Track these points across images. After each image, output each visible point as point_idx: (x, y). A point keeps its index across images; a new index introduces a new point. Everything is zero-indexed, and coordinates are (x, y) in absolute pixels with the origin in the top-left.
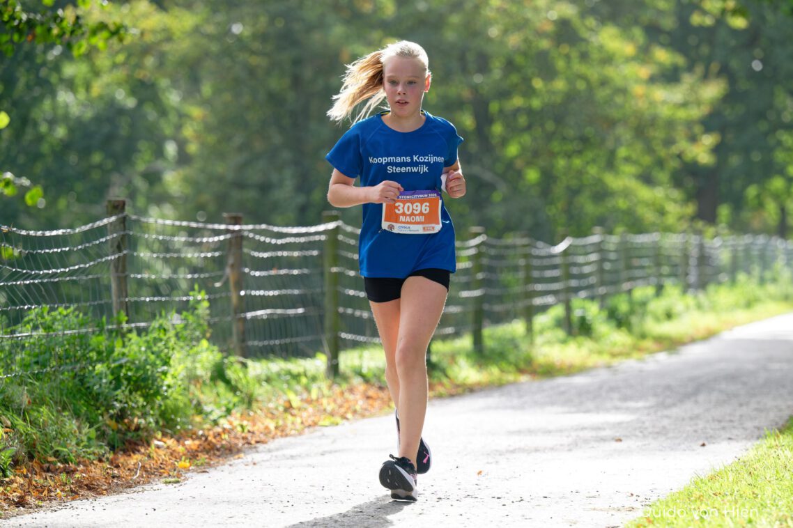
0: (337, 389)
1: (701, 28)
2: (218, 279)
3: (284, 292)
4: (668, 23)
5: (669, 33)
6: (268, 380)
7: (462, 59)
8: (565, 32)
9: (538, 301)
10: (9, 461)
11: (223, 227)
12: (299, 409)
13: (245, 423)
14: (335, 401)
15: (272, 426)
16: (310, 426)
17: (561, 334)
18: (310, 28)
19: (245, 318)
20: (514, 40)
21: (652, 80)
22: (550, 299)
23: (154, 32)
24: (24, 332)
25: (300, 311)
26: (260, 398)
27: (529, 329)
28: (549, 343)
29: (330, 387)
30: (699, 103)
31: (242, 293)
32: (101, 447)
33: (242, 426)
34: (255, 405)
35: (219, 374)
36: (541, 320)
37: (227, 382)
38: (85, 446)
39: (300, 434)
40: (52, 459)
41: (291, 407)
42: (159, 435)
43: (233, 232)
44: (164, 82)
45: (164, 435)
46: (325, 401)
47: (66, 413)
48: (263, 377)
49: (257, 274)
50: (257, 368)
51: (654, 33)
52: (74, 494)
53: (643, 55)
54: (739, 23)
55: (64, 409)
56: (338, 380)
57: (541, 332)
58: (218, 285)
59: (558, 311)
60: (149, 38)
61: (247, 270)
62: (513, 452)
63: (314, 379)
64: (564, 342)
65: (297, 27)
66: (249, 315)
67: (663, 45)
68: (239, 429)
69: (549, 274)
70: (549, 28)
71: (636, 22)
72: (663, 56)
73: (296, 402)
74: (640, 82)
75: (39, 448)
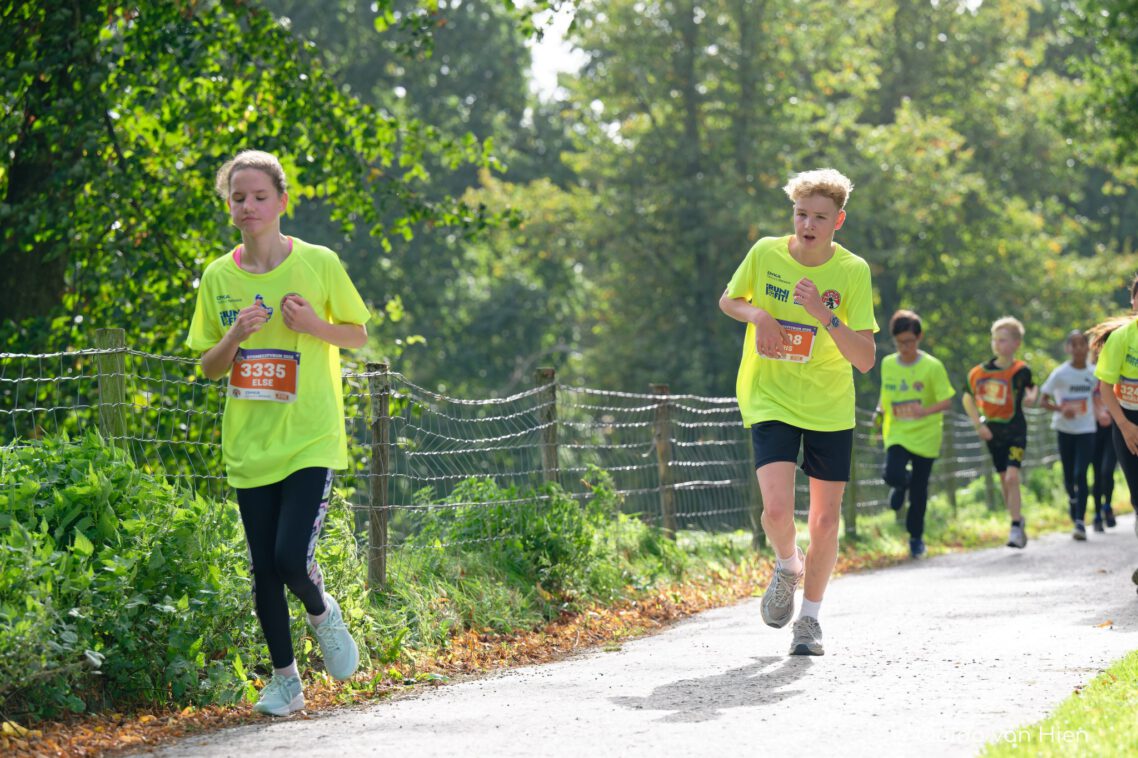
0: (763, 562)
1: (1113, 198)
2: (645, 449)
3: (710, 463)
4: (1078, 195)
5: (1079, 205)
6: (696, 552)
7: (868, 234)
8: (972, 208)
9: (959, 474)
10: (447, 631)
11: (650, 397)
12: (729, 580)
13: (678, 593)
14: (763, 573)
15: (705, 596)
16: (742, 596)
17: (982, 508)
18: (718, 206)
19: (674, 488)
20: (921, 214)
21: (1064, 252)
22: (972, 473)
23: (556, 212)
25: (728, 482)
26: (689, 570)
27: (952, 501)
28: (972, 517)
29: (758, 559)
30: (1111, 274)
31: (670, 464)
32: (536, 617)
33: (675, 597)
34: (685, 577)
35: (649, 547)
36: (963, 494)
37: (656, 553)
38: (520, 617)
39: (733, 603)
40: (488, 629)
41: (720, 578)
42: (593, 606)
43: (660, 401)
44: (569, 262)
45: (598, 606)
46: (754, 573)
47: (500, 584)
48: (692, 548)
49: (684, 444)
50: (685, 539)
52: (516, 661)
53: (1052, 226)
55: (498, 579)
56: (765, 552)
57: (963, 506)
58: (645, 455)
59: (978, 485)
60: (551, 218)
61: (674, 441)
62: (955, 617)
63: (741, 552)
64: (987, 517)
65: (704, 205)
66: (677, 486)
68: (673, 599)
69: (970, 446)
70: (957, 201)
72: (1073, 226)
73: (724, 573)
74: (1051, 255)
75: (475, 618)
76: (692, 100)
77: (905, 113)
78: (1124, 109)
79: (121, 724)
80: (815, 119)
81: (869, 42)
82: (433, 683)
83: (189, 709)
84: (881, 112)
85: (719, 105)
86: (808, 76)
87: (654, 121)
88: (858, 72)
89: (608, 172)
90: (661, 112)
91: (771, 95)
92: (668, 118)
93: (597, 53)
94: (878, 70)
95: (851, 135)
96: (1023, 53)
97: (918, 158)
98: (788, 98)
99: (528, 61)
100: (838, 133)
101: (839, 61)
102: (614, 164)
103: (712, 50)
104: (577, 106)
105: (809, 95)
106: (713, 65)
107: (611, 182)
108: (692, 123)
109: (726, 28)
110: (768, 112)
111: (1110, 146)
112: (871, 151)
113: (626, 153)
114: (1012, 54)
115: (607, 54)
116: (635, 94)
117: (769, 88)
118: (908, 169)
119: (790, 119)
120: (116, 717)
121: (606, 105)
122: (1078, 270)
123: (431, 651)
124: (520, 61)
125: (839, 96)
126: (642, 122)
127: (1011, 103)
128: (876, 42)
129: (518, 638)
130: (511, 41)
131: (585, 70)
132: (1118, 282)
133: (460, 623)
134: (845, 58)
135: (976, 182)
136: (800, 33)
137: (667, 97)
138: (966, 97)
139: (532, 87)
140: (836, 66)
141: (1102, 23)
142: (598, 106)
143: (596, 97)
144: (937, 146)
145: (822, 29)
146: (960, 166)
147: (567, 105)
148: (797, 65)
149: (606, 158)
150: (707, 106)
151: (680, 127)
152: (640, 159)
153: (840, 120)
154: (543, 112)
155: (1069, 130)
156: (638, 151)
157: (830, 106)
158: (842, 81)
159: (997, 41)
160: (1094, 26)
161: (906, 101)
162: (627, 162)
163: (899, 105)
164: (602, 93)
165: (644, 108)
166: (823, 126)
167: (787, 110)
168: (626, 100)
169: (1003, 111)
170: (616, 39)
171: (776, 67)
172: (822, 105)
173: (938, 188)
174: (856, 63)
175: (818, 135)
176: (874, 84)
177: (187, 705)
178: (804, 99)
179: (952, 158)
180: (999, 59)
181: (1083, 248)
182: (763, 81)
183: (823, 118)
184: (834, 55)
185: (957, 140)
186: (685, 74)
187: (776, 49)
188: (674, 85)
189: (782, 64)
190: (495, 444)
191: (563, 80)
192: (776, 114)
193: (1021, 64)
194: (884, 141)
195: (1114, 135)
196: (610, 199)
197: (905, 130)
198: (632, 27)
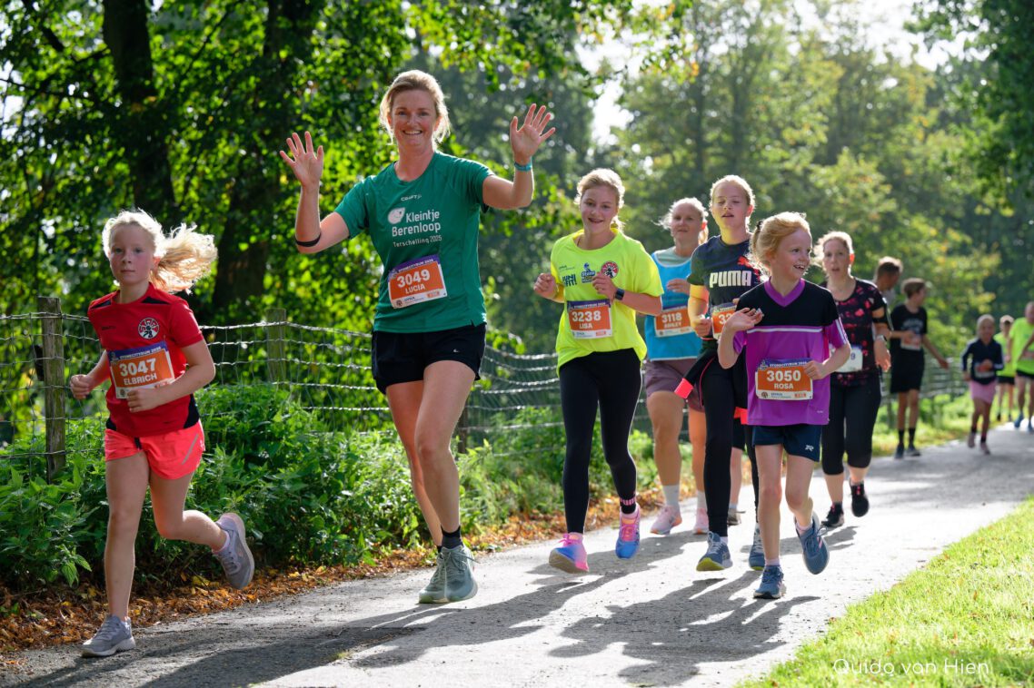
1: (982, 217)
4: (959, 213)
5: (959, 220)
8: (889, 221)
10: (507, 513)
20: (853, 225)
21: (949, 253)
24: (517, 425)
30: (980, 269)
40: (536, 511)
42: (609, 495)
47: (545, 480)
51: (949, 220)
53: (942, 236)
54: (1008, 212)
55: (544, 477)
67: (955, 229)
70: (878, 218)
71: (937, 214)
72: (955, 236)
74: (940, 253)
75: (527, 503)
76: (700, 146)
77: (844, 158)
78: (986, 159)
79: (274, 578)
80: (783, 160)
81: (820, 109)
82: (490, 551)
83: (322, 568)
84: (827, 157)
85: (719, 150)
86: (778, 131)
87: (674, 158)
88: (812, 129)
89: (643, 194)
90: (679, 154)
91: (754, 144)
92: (684, 158)
93: (638, 113)
94: (826, 128)
95: (807, 172)
96: (923, 118)
97: (851, 188)
98: (764, 146)
99: (592, 117)
100: (799, 170)
101: (800, 122)
102: (647, 188)
103: (713, 114)
104: (624, 148)
105: (778, 143)
106: (714, 123)
107: (645, 200)
108: (700, 162)
109: (723, 98)
110: (751, 154)
111: (978, 184)
112: (820, 183)
113: (655, 182)
114: (915, 118)
115: (644, 114)
116: (661, 142)
117: (752, 138)
118: (845, 195)
119: (766, 160)
120: (273, 572)
121: (642, 148)
122: (960, 264)
123: (494, 527)
124: (586, 117)
125: (798, 145)
126: (667, 161)
127: (915, 151)
128: (825, 109)
129: (556, 517)
130: (579, 104)
131: (630, 124)
132: (985, 273)
133: (516, 507)
134: (804, 120)
135: (891, 205)
136: (773, 102)
137: (683, 144)
138: (883, 147)
139: (594, 136)
140: (797, 125)
141: (973, 100)
142: (636, 148)
143: (635, 143)
144: (865, 181)
145: (789, 100)
146: (881, 196)
147: (615, 148)
148: (770, 123)
149: (642, 184)
150: (710, 150)
151: (691, 164)
152: (664, 185)
153: (799, 162)
154: (601, 151)
155: (949, 171)
156: (663, 179)
157: (792, 151)
158: (802, 136)
159: (907, 108)
160: (968, 102)
161: (846, 150)
162: (654, 187)
163: (840, 152)
164: (640, 140)
165: (668, 151)
166: (788, 165)
167: (764, 153)
168: (656, 145)
169: (909, 157)
170: (650, 104)
171: (758, 125)
172: (787, 151)
173: (866, 209)
174: (812, 123)
175: (784, 172)
176: (824, 139)
177: (320, 565)
178: (775, 147)
179: (876, 190)
180: (906, 121)
181: (963, 250)
182: (749, 134)
183: (788, 160)
184: (796, 117)
185: (880, 177)
186: (695, 129)
187: (758, 113)
188: (687, 135)
189: (762, 123)
190: (544, 385)
191: (614, 130)
192: (756, 156)
193: (921, 124)
194: (829, 176)
195: (980, 176)
196: (644, 212)
197: (844, 170)
198: (661, 96)
